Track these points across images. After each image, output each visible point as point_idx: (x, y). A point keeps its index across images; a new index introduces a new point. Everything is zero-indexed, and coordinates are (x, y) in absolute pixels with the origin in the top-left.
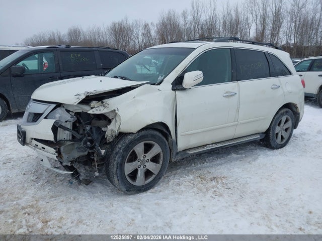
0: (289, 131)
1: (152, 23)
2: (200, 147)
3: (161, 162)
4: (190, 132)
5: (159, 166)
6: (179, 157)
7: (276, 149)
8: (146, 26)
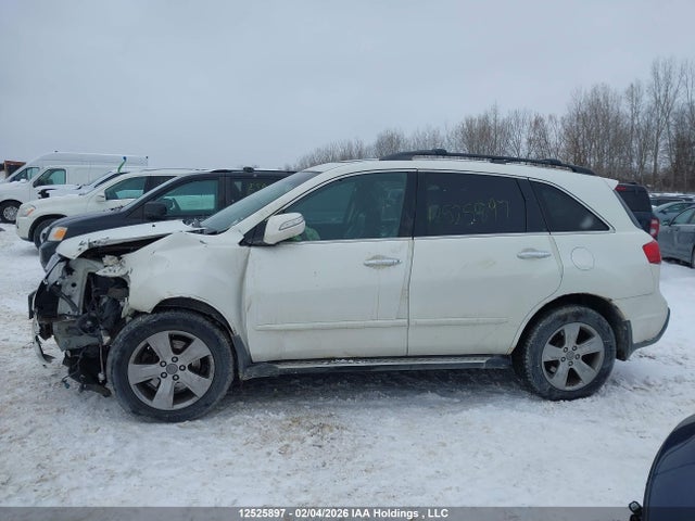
0: (599, 364)
1: (551, 117)
2: (308, 361)
3: (211, 375)
4: (278, 327)
5: (207, 382)
6: (253, 373)
7: (552, 400)
8: (538, 122)
